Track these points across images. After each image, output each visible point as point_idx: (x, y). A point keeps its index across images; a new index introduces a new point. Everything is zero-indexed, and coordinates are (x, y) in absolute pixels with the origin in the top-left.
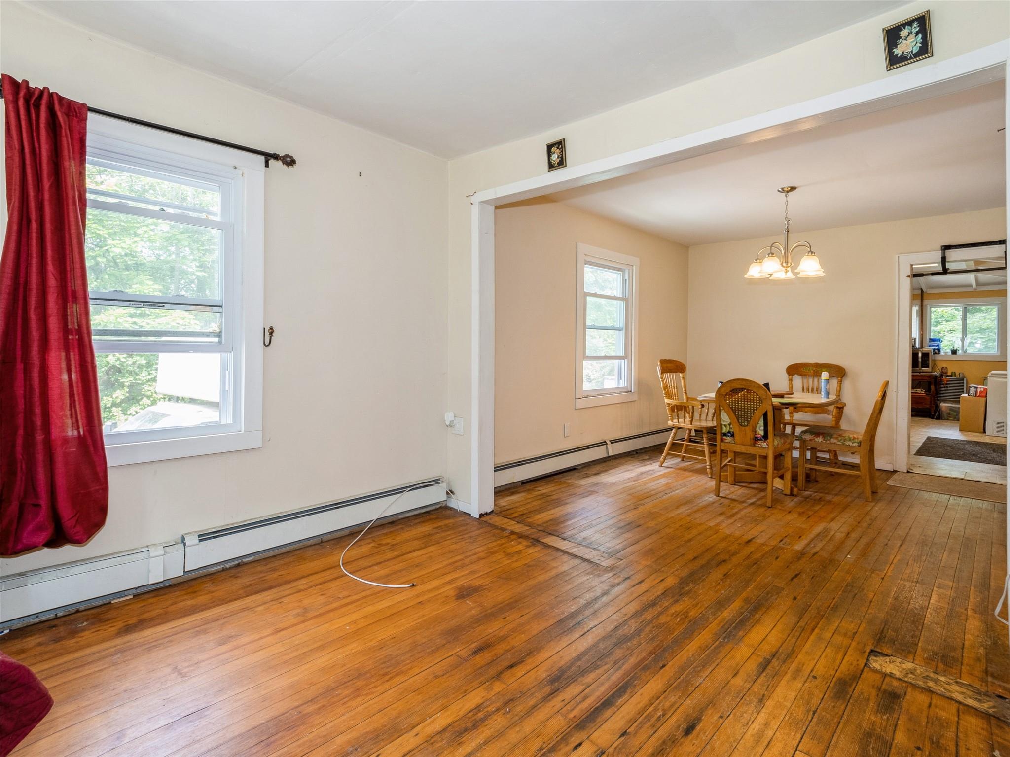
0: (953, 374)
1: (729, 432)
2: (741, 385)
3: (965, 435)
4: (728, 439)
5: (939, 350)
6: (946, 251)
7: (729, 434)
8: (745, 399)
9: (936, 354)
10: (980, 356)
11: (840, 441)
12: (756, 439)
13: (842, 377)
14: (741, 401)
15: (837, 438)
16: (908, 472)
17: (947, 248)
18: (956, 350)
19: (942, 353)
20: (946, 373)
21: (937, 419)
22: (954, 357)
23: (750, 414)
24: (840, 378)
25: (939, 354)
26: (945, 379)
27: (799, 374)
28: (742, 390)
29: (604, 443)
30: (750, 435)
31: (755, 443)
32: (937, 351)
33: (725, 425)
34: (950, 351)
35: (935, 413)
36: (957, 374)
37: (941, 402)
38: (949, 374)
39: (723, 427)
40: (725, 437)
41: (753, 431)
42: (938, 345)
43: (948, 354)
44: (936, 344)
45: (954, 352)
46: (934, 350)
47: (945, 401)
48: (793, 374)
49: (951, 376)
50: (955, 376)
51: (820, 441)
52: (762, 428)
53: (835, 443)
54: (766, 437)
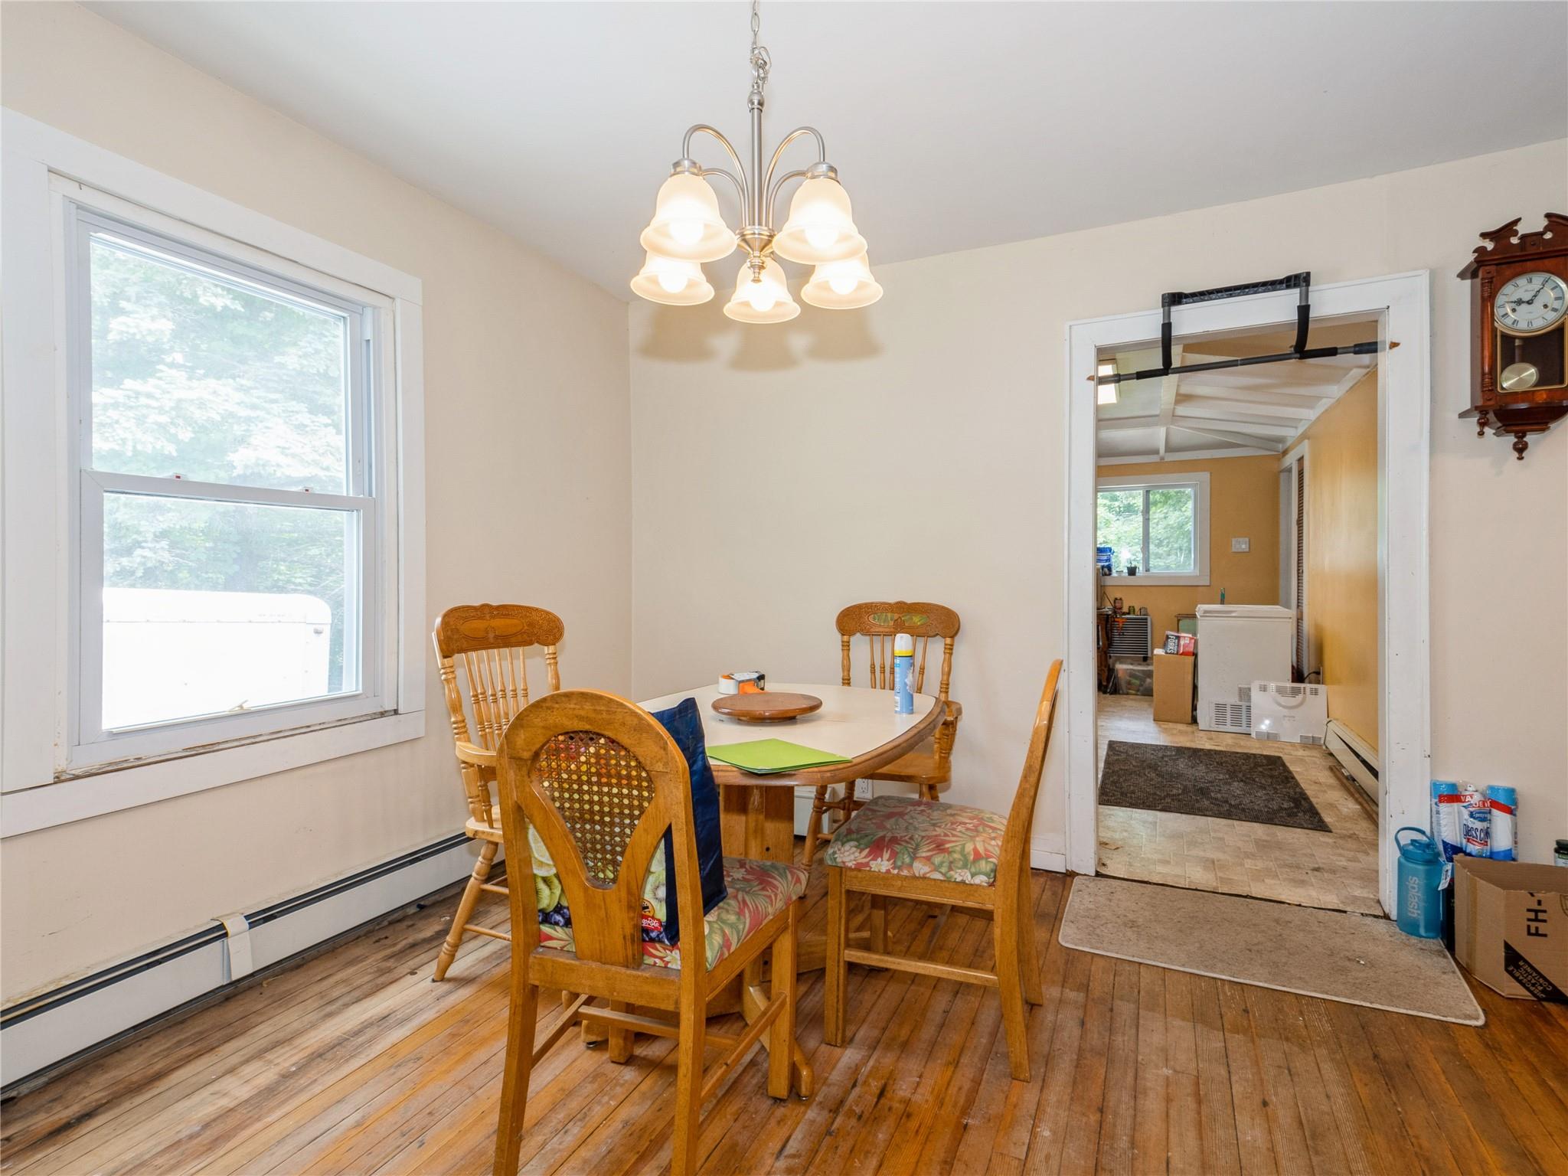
0: (1131, 610)
1: (558, 909)
2: (581, 718)
3: (1165, 731)
4: (558, 934)
5: (1109, 568)
6: (1174, 309)
7: (558, 918)
8: (604, 774)
9: (1106, 575)
10: (1171, 577)
11: (936, 869)
12: (644, 937)
13: (952, 637)
14: (589, 783)
15: (928, 859)
16: (1098, 874)
17: (1175, 299)
18: (1135, 568)
19: (1114, 574)
20: (1121, 608)
21: (1111, 693)
22: (1132, 580)
23: (622, 834)
24: (948, 641)
25: (1110, 574)
26: (1120, 619)
27: (866, 632)
28: (592, 736)
29: (218, 933)
30: (622, 923)
31: (644, 952)
32: (1106, 570)
33: (545, 880)
34: (1126, 571)
35: (1108, 682)
36: (1137, 610)
37: (1115, 661)
38: (1125, 609)
39: (541, 885)
40: (546, 929)
41: (630, 907)
42: (1108, 560)
43: (1123, 575)
44: (1105, 558)
45: (1132, 571)
46: (1103, 567)
47: (1121, 660)
48: (851, 633)
49: (1129, 614)
50: (1134, 614)
51: (884, 869)
52: (662, 893)
53: (924, 878)
54: (671, 929)
